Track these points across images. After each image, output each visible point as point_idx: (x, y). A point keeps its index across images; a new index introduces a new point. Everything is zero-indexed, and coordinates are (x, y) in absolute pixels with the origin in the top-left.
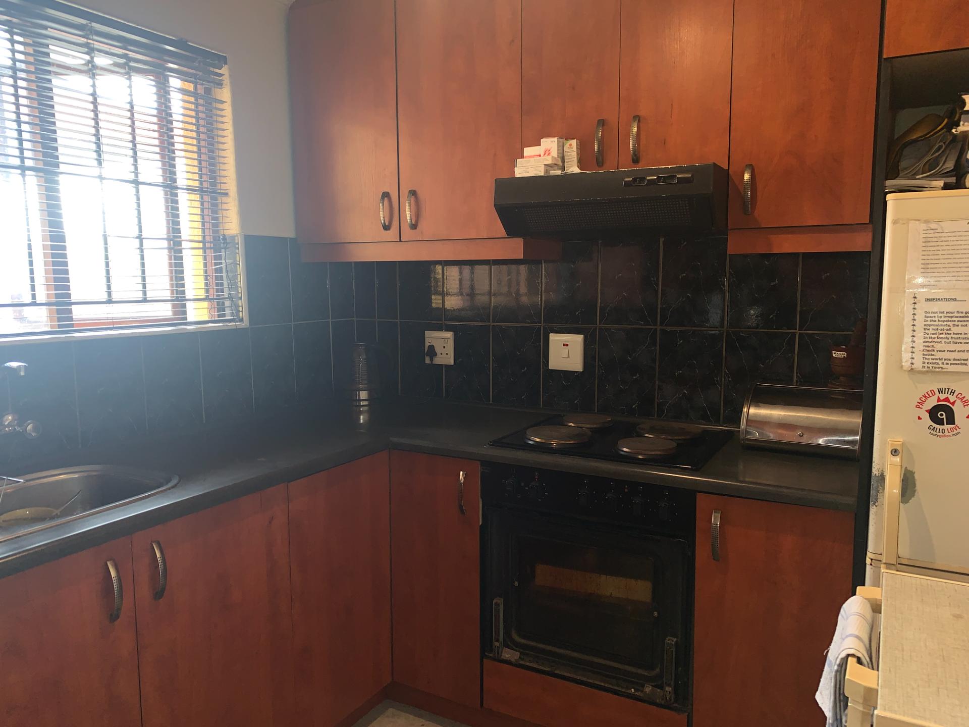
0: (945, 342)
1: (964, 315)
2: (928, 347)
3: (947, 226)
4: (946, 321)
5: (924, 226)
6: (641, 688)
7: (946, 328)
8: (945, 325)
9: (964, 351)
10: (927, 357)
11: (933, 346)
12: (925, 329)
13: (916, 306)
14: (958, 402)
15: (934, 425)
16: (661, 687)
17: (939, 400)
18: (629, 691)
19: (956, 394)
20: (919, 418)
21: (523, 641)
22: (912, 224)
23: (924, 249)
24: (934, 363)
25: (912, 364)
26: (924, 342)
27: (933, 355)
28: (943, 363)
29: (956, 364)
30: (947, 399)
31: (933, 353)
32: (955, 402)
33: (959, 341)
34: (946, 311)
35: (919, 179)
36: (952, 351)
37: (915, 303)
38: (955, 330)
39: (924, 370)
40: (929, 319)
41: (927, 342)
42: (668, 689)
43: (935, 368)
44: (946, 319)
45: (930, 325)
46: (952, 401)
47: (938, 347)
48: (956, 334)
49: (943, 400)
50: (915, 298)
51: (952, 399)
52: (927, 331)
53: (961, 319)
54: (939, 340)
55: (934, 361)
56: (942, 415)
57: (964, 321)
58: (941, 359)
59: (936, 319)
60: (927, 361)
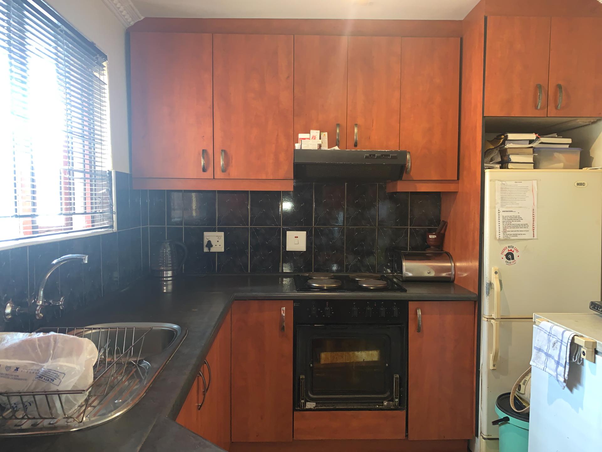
0: (510, 228)
1: (515, 217)
2: (505, 230)
3: (508, 183)
4: (510, 220)
5: (500, 183)
6: (381, 404)
7: (510, 222)
8: (509, 221)
9: (516, 231)
10: (504, 234)
11: (506, 229)
12: (503, 223)
13: (500, 214)
14: (515, 251)
15: (507, 261)
16: (392, 400)
17: (509, 251)
18: (376, 407)
19: (514, 248)
20: (502, 258)
21: (315, 397)
22: (497, 182)
23: (501, 191)
24: (507, 236)
25: (500, 237)
26: (503, 228)
27: (506, 233)
28: (510, 236)
29: (514, 236)
30: (511, 250)
31: (506, 232)
32: (514, 251)
33: (514, 227)
34: (509, 216)
35: (491, 164)
36: (512, 231)
37: (499, 213)
38: (513, 223)
39: (504, 239)
40: (504, 219)
41: (504, 228)
42: (397, 400)
43: (507, 238)
44: (510, 219)
45: (504, 221)
46: (513, 251)
47: (508, 229)
48: (513, 224)
49: (510, 251)
50: (499, 210)
51: (513, 250)
52: (504, 224)
53: (515, 219)
54: (508, 227)
55: (507, 235)
56: (510, 256)
57: (516, 219)
58: (509, 234)
59: (506, 219)
60: (504, 235)
